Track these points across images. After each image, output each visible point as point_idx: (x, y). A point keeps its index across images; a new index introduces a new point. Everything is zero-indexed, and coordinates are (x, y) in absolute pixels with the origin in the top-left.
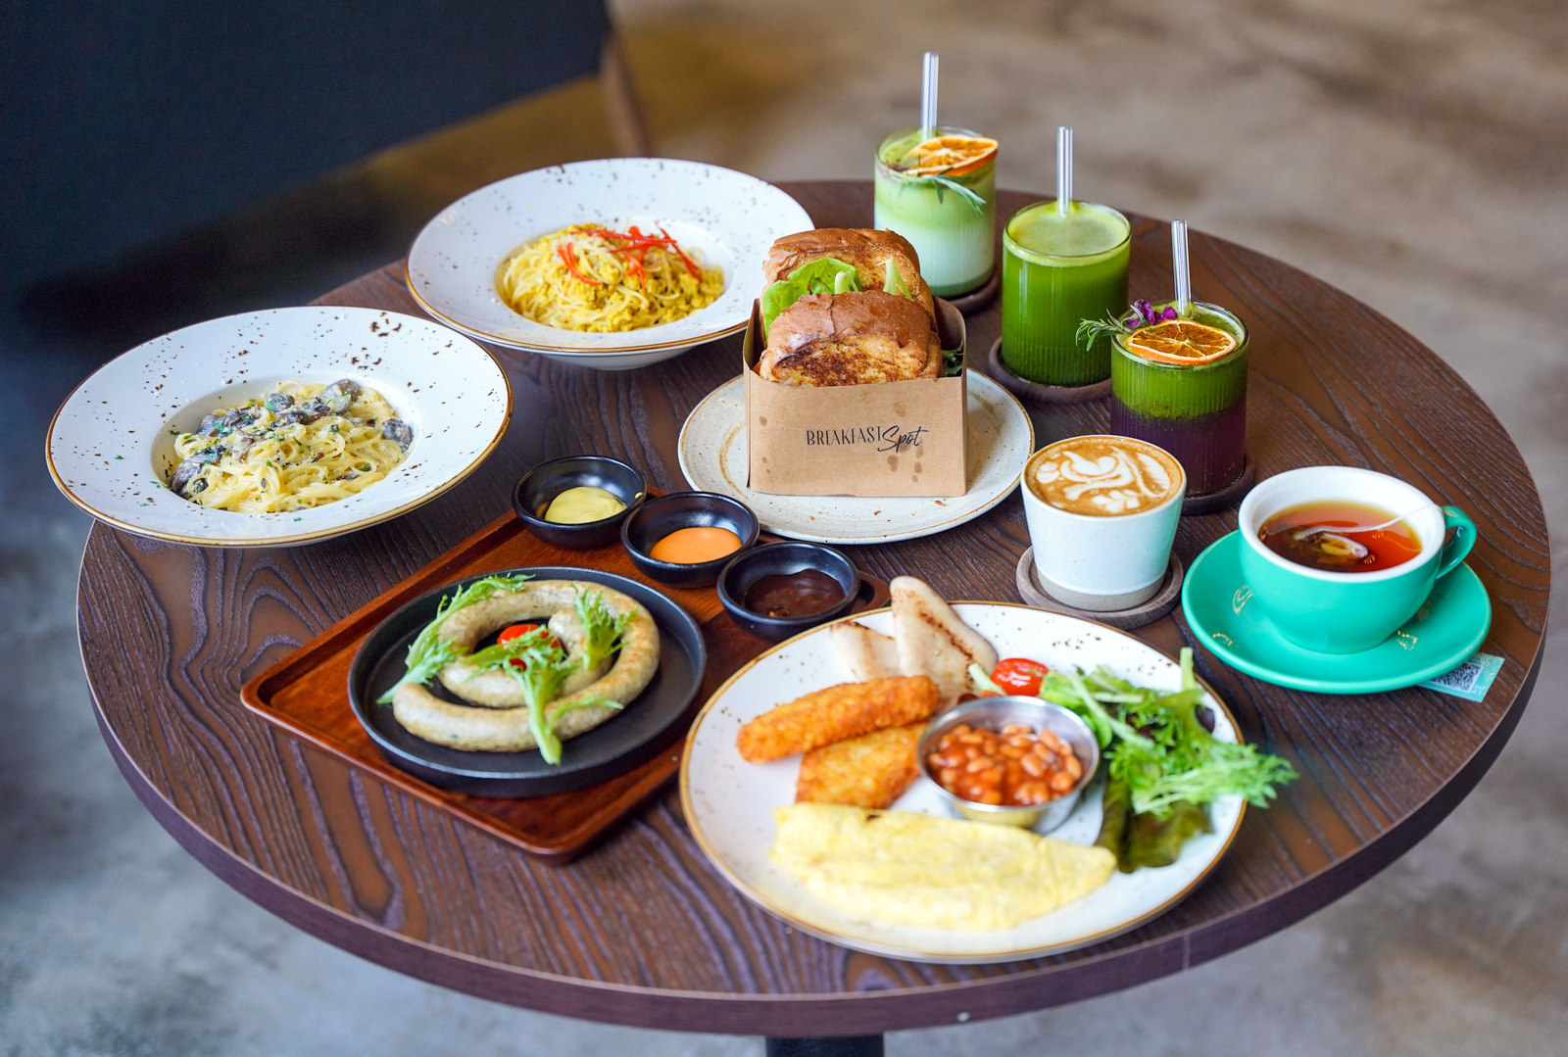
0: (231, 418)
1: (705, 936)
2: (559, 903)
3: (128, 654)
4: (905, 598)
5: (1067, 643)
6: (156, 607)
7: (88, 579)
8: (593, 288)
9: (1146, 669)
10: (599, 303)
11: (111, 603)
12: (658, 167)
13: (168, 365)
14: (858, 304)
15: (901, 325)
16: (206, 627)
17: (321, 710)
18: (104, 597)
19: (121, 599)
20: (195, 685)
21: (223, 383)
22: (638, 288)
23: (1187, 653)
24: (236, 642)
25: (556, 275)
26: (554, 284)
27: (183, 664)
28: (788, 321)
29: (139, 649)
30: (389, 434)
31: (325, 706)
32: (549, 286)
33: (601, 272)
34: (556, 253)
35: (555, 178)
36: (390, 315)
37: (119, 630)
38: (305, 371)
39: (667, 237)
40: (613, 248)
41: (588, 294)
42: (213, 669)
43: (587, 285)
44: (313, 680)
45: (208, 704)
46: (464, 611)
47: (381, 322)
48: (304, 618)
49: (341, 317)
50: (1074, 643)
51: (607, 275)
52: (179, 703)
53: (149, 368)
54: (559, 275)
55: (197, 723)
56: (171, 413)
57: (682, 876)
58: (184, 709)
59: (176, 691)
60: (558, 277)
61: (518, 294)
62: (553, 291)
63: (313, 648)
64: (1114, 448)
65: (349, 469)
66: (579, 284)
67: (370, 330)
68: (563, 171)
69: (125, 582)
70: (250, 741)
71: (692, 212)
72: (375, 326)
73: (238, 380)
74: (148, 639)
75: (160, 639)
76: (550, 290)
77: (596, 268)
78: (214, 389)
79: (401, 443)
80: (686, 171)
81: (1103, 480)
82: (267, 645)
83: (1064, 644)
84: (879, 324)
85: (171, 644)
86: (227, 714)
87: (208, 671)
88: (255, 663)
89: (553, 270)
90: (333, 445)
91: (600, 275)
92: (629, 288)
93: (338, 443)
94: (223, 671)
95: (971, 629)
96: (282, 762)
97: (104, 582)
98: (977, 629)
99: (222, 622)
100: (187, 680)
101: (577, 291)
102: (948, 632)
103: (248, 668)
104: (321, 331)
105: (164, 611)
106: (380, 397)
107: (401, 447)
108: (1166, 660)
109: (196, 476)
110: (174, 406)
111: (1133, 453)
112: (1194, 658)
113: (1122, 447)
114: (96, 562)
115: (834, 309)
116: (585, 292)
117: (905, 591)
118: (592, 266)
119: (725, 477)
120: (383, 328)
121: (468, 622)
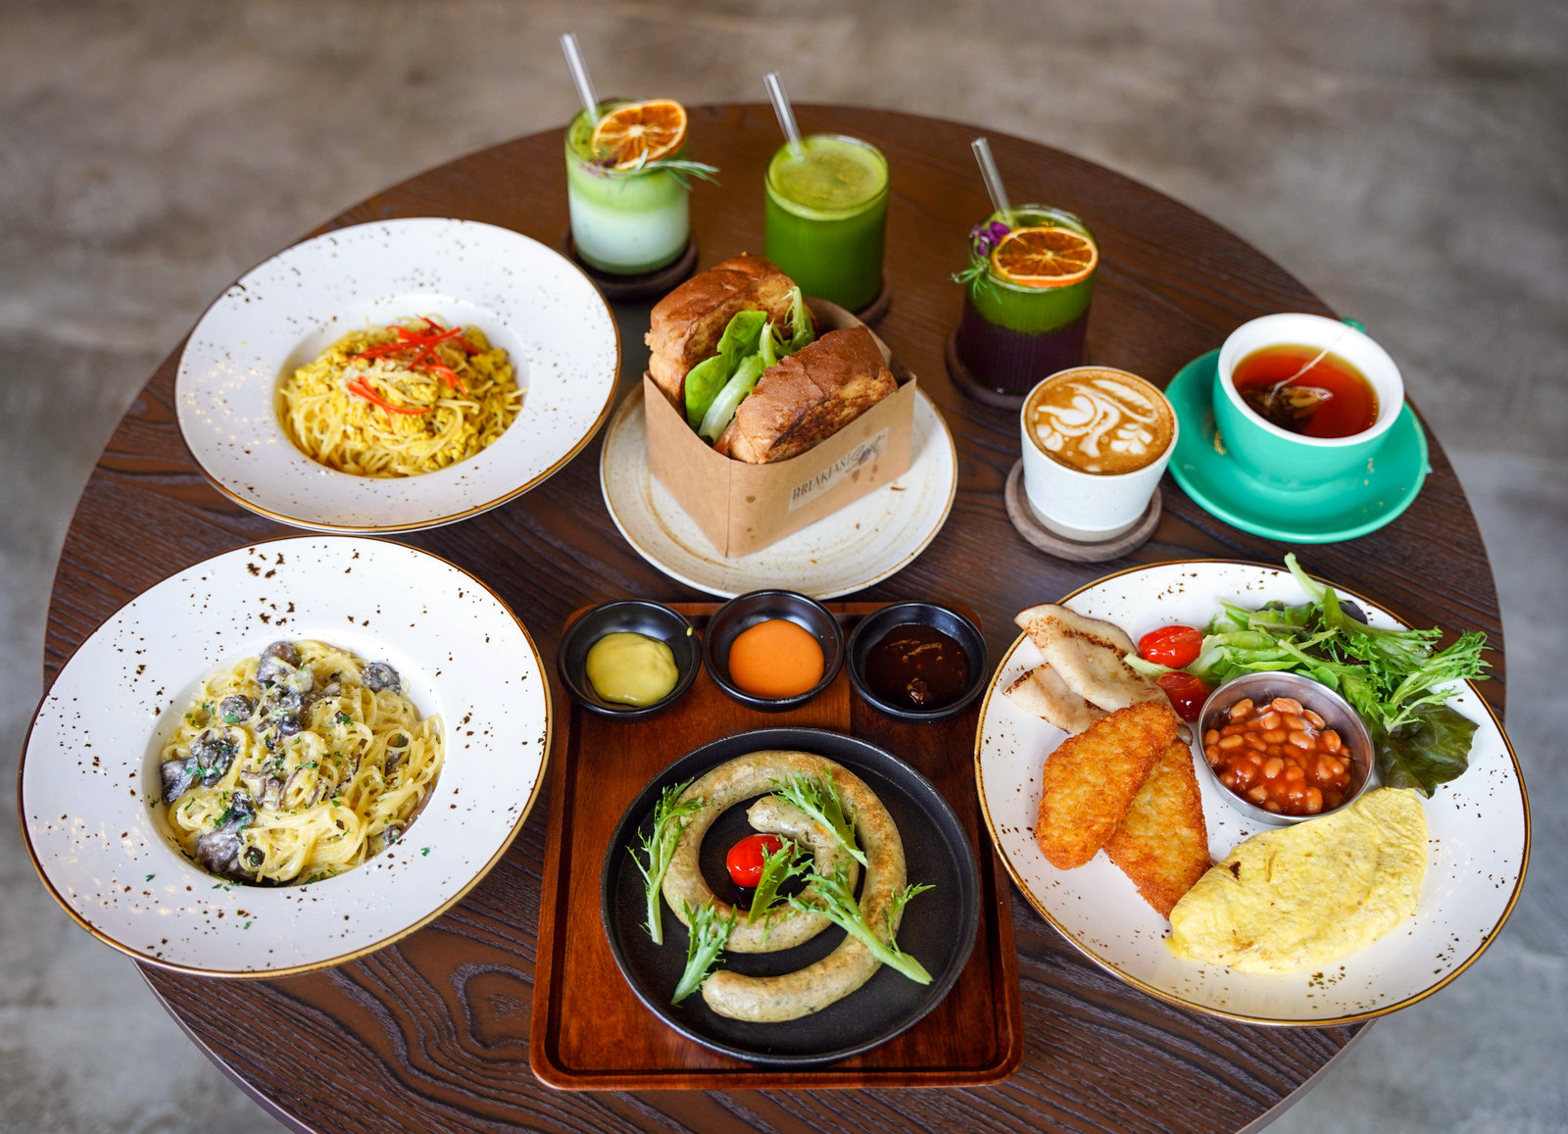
0: (209, 757)
1: (1181, 1064)
2: (1033, 1112)
3: (334, 1084)
4: (1046, 626)
5: (1169, 591)
6: (303, 1009)
7: (190, 1015)
8: (420, 417)
9: (1255, 586)
10: (431, 430)
11: (248, 1031)
12: (331, 243)
13: (80, 730)
14: (825, 356)
15: (870, 359)
16: (377, 1002)
17: (620, 1041)
18: (234, 1029)
19: (253, 1019)
20: (442, 1080)
21: (153, 717)
22: (455, 394)
23: (1290, 559)
24: (427, 1003)
25: (365, 416)
26: (366, 425)
27: (403, 1061)
28: (767, 401)
29: (339, 1071)
30: (377, 686)
31: (620, 1035)
32: (361, 430)
33: (416, 395)
34: (349, 393)
35: (240, 300)
36: (260, 548)
37: (293, 1060)
38: (222, 656)
39: (433, 325)
40: (407, 364)
41: (418, 424)
42: (439, 1048)
43: (414, 416)
44: (573, 1009)
45: (481, 1095)
46: (674, 860)
47: (257, 562)
48: (464, 933)
49: (208, 575)
50: (1175, 589)
51: (425, 395)
52: (450, 1111)
53: (66, 746)
54: (367, 414)
55: (494, 1125)
56: (137, 783)
57: (1095, 1011)
58: (464, 1116)
59: (431, 1098)
60: (367, 418)
61: (326, 450)
62: (370, 432)
63: (548, 978)
64: (1072, 385)
65: (387, 751)
66: (405, 418)
67: (251, 575)
68: (244, 289)
69: (234, 995)
70: (569, 1113)
71: (405, 280)
72: (253, 569)
73: (164, 706)
74: (333, 1052)
75: (347, 1046)
76: (365, 434)
77: (408, 393)
78: (149, 730)
79: (392, 687)
80: (363, 237)
81: (1099, 423)
82: (461, 986)
83: (1168, 594)
84: (855, 368)
85: (364, 1044)
86: (512, 1095)
87: (436, 1053)
88: (472, 1015)
89: (360, 412)
90: (358, 738)
91: (416, 399)
92: (447, 398)
93: (361, 731)
94: (453, 1046)
95: (1087, 618)
96: (625, 1118)
97: (211, 1008)
98: (1092, 615)
99: (387, 986)
100: (429, 1079)
101: (406, 426)
102: (1082, 634)
103: (472, 1025)
104: (200, 600)
105: (315, 1008)
106: (326, 646)
107: (394, 691)
108: (1269, 571)
109: (242, 850)
110: (132, 775)
111: (1087, 382)
112: (1298, 561)
113: (1076, 380)
114: (176, 988)
115: (809, 371)
116: (414, 424)
117: (1042, 620)
118: (404, 393)
119: (696, 556)
120: (265, 567)
121: (692, 869)
